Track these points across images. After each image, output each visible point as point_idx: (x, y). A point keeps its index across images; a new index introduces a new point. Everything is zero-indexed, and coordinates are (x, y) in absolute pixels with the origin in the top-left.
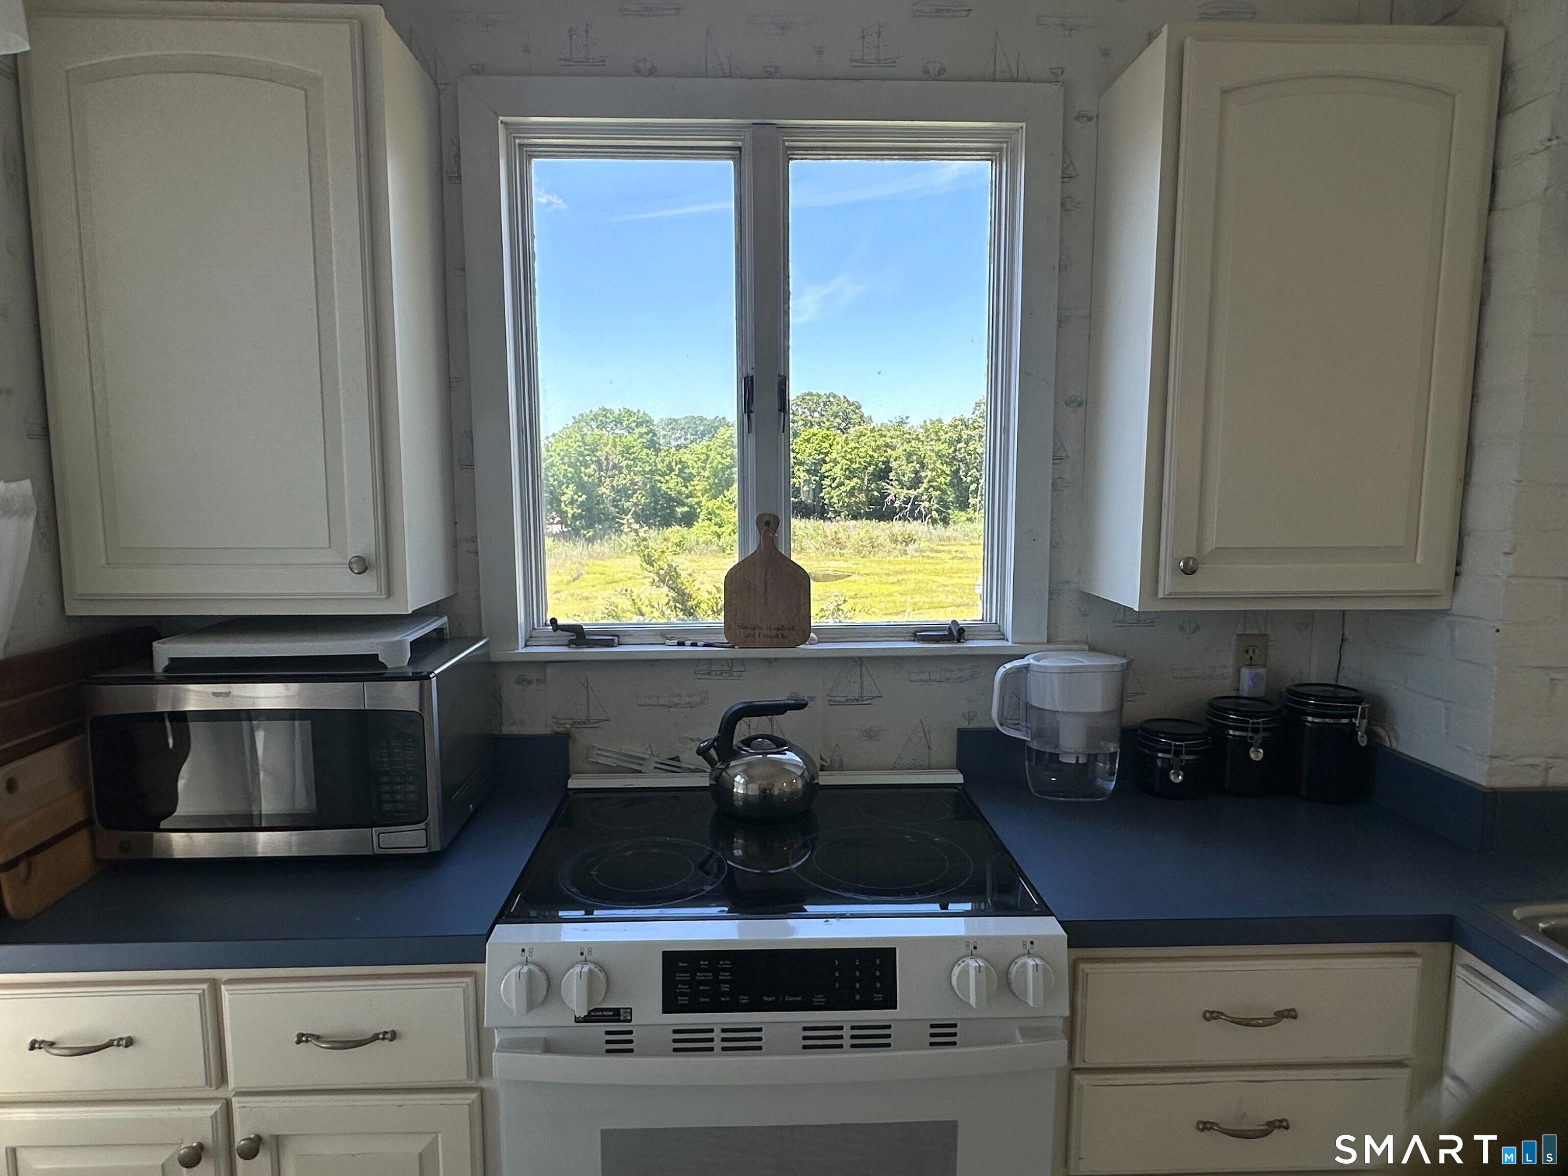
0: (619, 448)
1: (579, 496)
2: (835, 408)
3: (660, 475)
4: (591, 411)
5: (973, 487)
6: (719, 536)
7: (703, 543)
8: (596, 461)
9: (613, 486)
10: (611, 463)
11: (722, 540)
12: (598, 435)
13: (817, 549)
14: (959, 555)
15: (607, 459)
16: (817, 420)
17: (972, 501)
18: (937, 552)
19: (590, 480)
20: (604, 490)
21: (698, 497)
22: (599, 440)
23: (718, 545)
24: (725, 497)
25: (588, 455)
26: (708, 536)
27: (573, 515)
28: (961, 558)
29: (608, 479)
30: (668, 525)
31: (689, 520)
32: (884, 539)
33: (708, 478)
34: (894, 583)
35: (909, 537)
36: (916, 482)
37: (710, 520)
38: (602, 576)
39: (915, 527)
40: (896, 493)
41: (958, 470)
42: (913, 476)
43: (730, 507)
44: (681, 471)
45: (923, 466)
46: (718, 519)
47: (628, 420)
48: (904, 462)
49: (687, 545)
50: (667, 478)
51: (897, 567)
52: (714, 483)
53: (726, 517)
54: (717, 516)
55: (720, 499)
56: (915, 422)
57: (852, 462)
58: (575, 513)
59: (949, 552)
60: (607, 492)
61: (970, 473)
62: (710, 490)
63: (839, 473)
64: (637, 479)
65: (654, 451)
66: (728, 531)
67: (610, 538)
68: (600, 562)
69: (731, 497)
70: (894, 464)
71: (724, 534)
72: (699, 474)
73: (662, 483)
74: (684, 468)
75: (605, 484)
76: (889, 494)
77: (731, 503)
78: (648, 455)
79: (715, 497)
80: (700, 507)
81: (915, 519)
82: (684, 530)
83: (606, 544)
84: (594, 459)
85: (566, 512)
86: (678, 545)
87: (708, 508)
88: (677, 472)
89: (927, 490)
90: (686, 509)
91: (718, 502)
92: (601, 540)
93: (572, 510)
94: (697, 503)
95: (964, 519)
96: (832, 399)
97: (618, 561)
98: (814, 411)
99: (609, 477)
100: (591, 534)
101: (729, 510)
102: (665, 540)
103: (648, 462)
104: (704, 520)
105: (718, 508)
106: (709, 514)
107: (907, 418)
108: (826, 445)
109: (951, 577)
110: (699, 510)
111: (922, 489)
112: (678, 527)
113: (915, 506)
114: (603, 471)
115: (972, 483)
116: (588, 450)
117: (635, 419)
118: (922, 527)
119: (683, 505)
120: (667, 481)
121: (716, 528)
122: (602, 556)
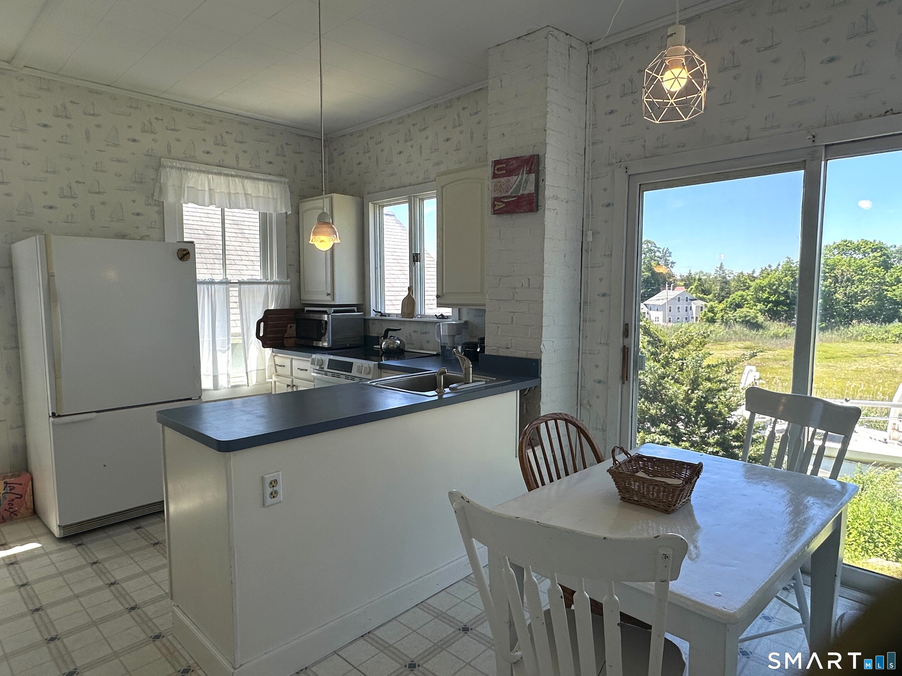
0: (853, 267)
3: (887, 286)
4: (834, 243)
8: (833, 277)
9: (845, 294)
10: (845, 278)
12: (838, 259)
20: (839, 296)
22: (838, 262)
25: (828, 273)
29: (841, 288)
30: (891, 322)
38: (824, 353)
47: (865, 248)
60: (841, 297)
64: (867, 288)
65: (885, 269)
67: (839, 329)
68: (827, 344)
73: (888, 291)
75: (838, 292)
78: (878, 271)
83: (836, 333)
84: (832, 275)
86: (896, 336)
92: (831, 330)
97: (842, 345)
99: (843, 287)
100: (824, 325)
102: (886, 332)
103: (878, 276)
114: (838, 283)
116: (828, 269)
117: (871, 246)
120: (893, 290)
122: (830, 341)
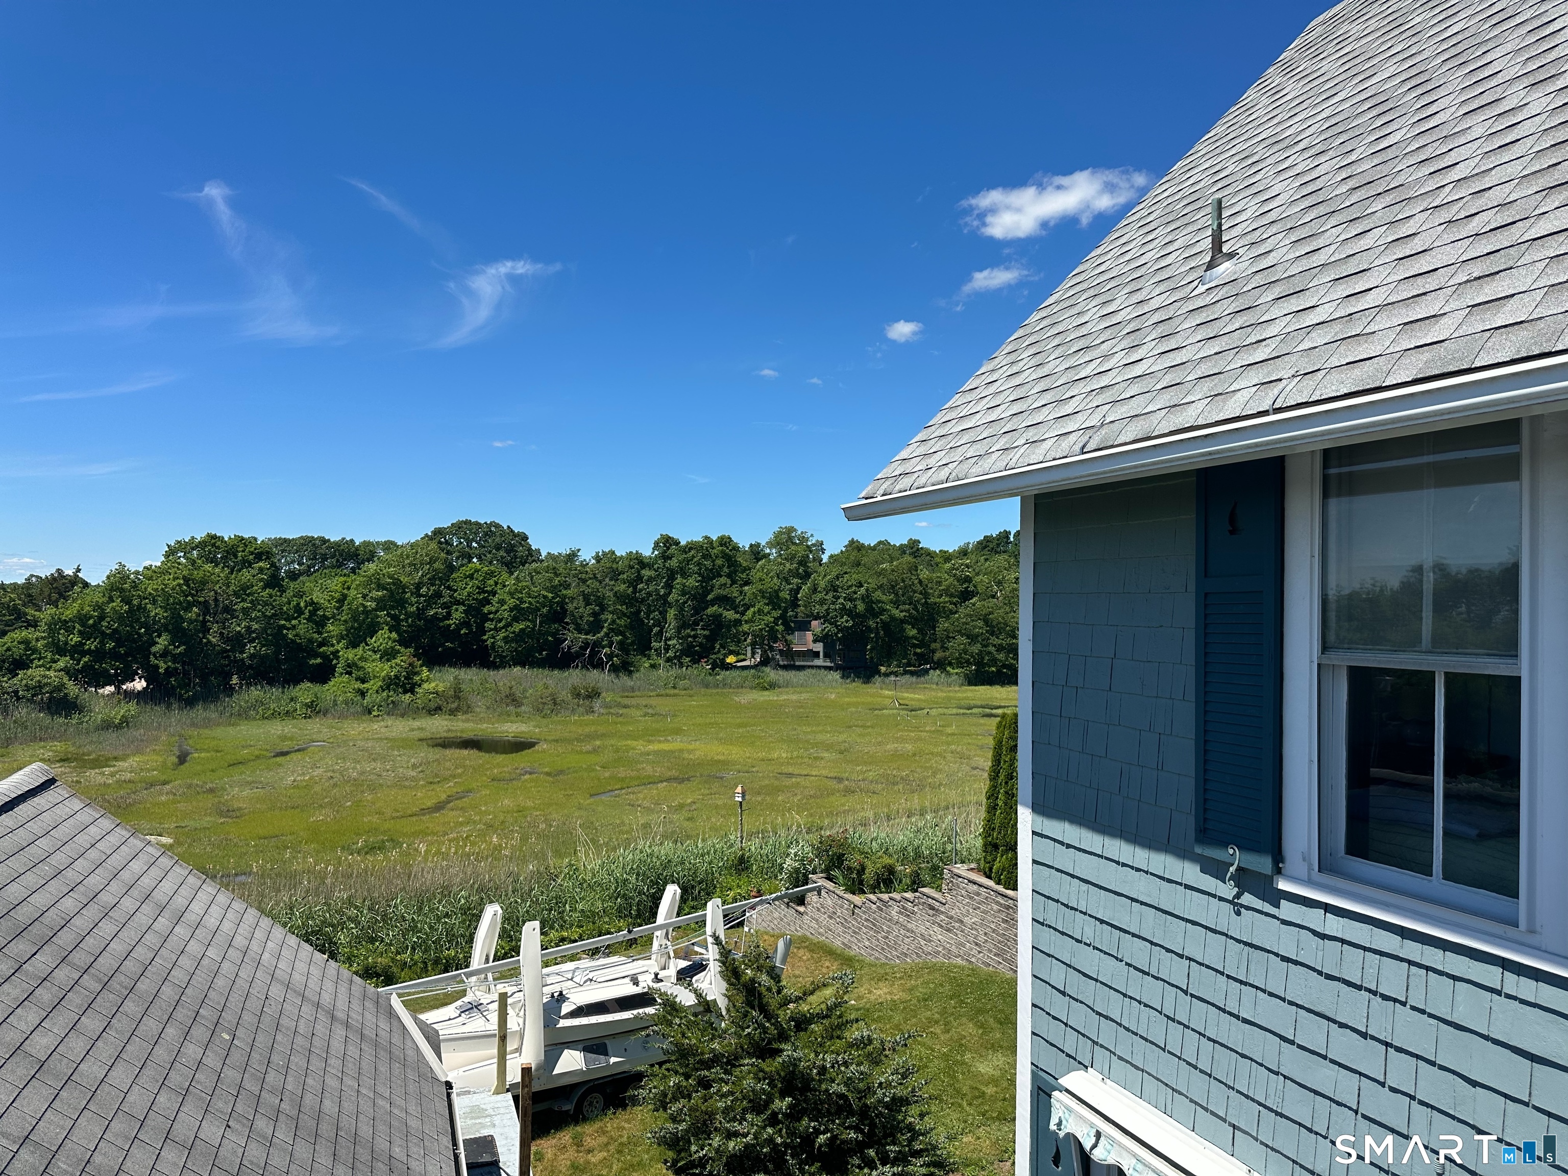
0: (232, 587)
1: (175, 647)
2: (498, 540)
3: (285, 620)
4: (192, 538)
5: (656, 629)
6: (363, 694)
7: (342, 702)
8: (200, 603)
9: (222, 634)
10: (221, 605)
11: (367, 699)
13: (488, 708)
14: (650, 711)
15: (216, 600)
16: (477, 552)
17: (655, 644)
18: (625, 707)
19: (192, 626)
20: (210, 639)
21: (333, 645)
23: (362, 705)
24: (367, 645)
25: (190, 595)
26: (349, 694)
27: (166, 670)
28: (653, 715)
29: (216, 625)
30: (297, 682)
31: (323, 674)
32: (565, 695)
33: (345, 621)
34: (588, 752)
35: (593, 691)
36: (596, 626)
37: (350, 673)
38: (219, 754)
39: (595, 677)
40: (572, 639)
41: (639, 611)
42: (592, 619)
43: (374, 657)
44: (313, 613)
45: (603, 608)
46: (361, 673)
47: (243, 551)
48: (582, 604)
49: (321, 705)
50: (293, 622)
51: (587, 730)
52: (352, 627)
53: (370, 670)
54: (359, 668)
55: (361, 648)
56: (587, 555)
57: (522, 602)
58: (169, 667)
59: (637, 707)
60: (215, 640)
61: (652, 616)
62: (347, 635)
63: (506, 615)
64: (255, 626)
65: (279, 591)
66: (375, 688)
69: (375, 645)
70: (570, 607)
71: (370, 692)
72: (334, 617)
73: (288, 629)
74: (316, 610)
75: (212, 631)
76: (566, 639)
77: (375, 652)
78: (271, 596)
79: (354, 645)
80: (337, 658)
81: (594, 667)
82: (317, 688)
85: (157, 667)
86: (307, 706)
87: (348, 659)
88: (307, 614)
89: (607, 635)
90: (319, 660)
91: (359, 651)
93: (165, 663)
94: (332, 653)
95: (647, 665)
96: (493, 529)
98: (473, 540)
99: (217, 622)
101: (373, 661)
102: (292, 700)
103: (271, 605)
104: (342, 674)
105: (359, 659)
106: (349, 666)
107: (579, 550)
108: (491, 582)
109: (649, 741)
110: (335, 662)
111: (602, 634)
112: (309, 684)
113: (594, 654)
114: (209, 615)
115: (654, 625)
117: (252, 549)
118: (602, 675)
119: (316, 655)
120: (294, 627)
121: (358, 685)
